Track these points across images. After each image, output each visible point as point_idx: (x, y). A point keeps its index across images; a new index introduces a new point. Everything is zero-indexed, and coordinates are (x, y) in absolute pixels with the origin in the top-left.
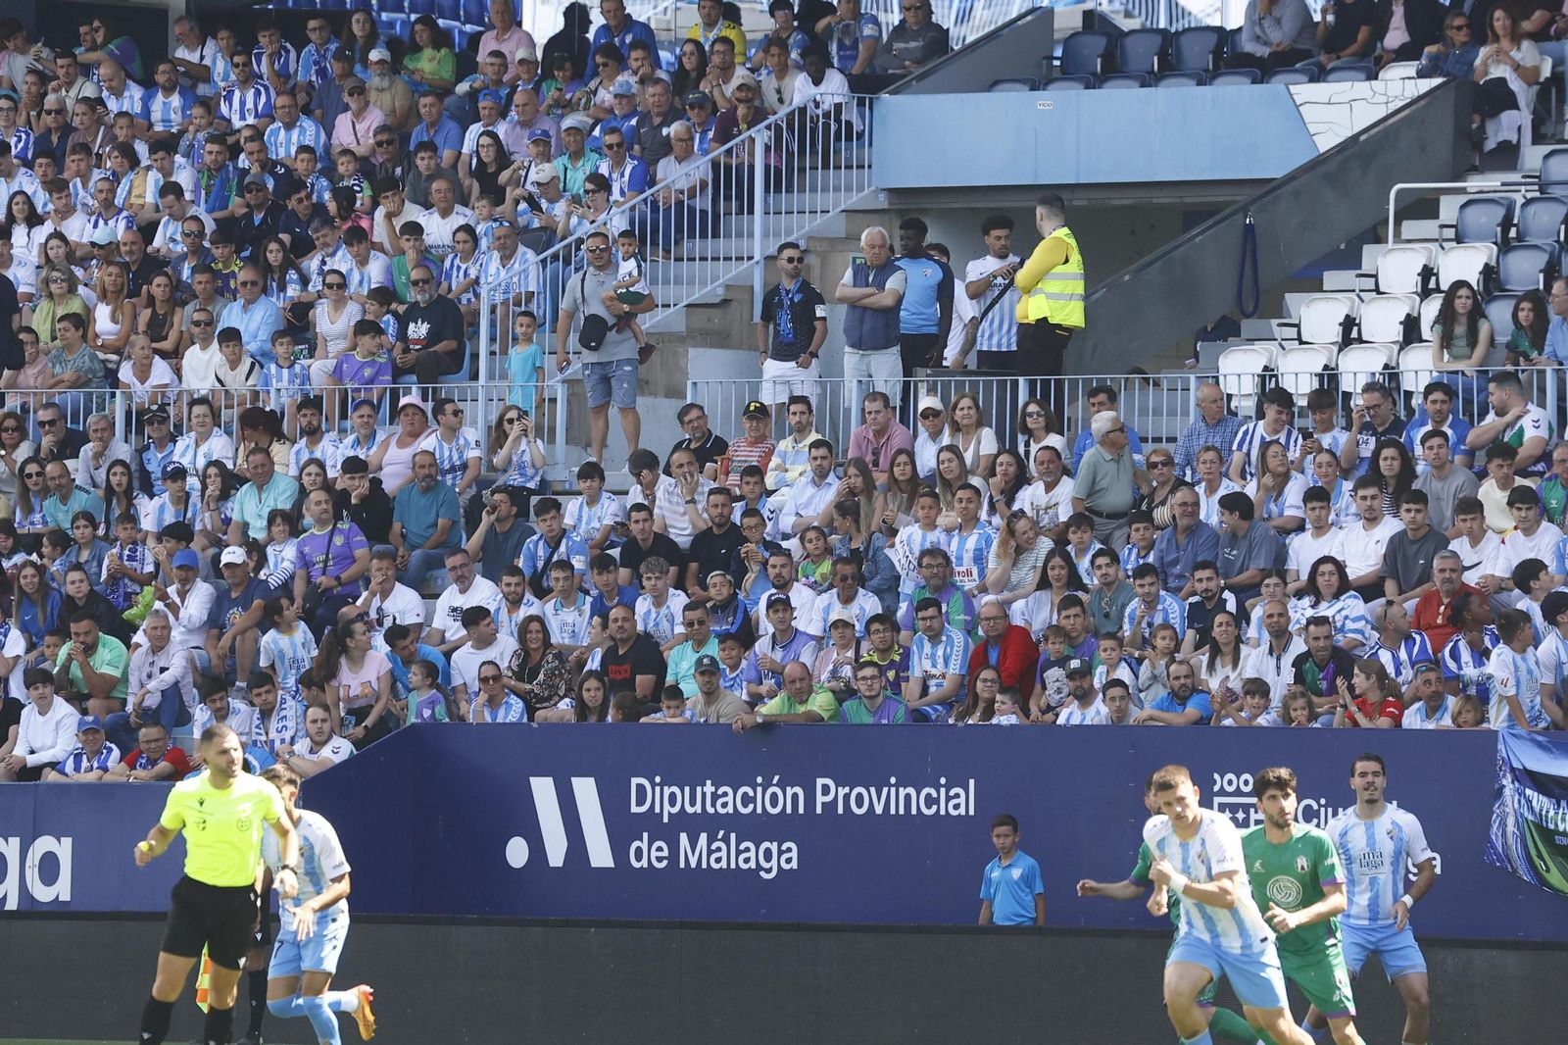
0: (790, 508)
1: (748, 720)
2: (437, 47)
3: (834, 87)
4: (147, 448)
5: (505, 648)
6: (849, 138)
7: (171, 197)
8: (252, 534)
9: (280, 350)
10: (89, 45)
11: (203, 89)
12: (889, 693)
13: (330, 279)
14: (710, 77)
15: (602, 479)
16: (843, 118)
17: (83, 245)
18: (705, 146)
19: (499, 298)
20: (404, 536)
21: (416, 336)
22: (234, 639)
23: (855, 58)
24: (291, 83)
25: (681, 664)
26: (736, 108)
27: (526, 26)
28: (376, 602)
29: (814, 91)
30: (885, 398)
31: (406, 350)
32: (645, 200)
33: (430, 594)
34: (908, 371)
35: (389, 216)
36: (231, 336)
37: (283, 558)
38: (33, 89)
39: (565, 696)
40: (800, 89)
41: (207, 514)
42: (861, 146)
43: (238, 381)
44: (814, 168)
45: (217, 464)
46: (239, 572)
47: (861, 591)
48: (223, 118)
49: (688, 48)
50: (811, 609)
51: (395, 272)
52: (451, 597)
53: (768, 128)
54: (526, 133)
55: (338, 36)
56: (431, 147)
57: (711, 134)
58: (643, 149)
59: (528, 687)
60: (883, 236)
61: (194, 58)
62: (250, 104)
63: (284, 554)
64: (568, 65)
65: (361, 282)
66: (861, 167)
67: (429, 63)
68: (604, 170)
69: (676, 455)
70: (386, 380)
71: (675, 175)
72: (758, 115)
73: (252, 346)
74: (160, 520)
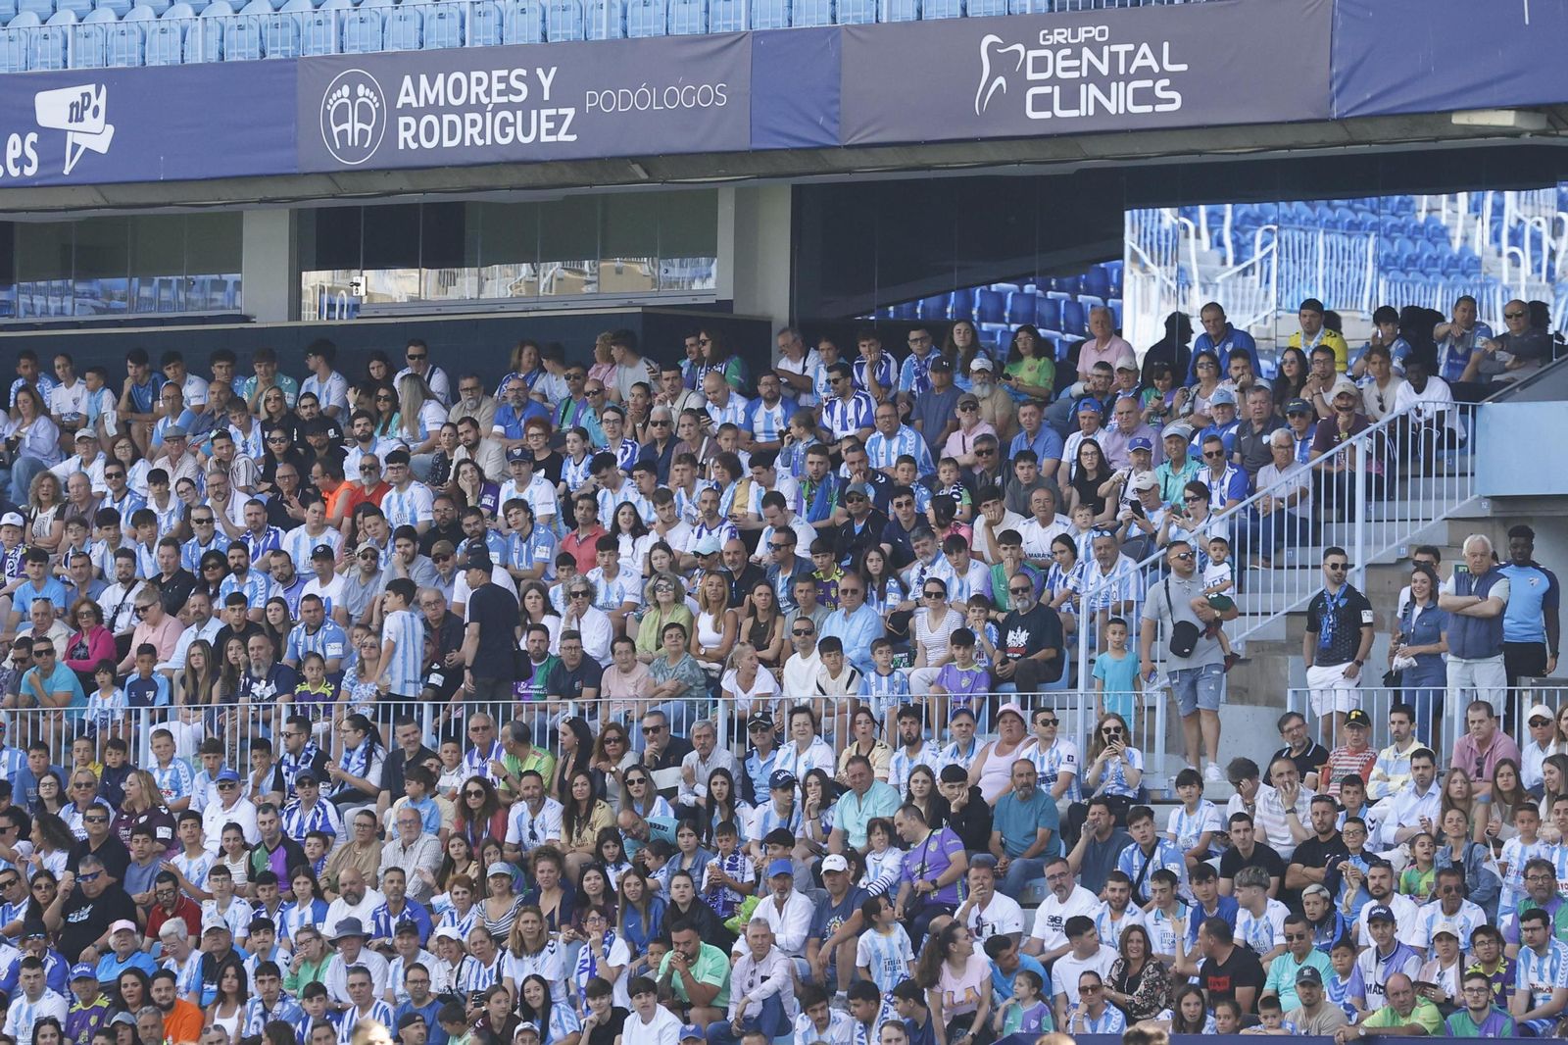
0: (1391, 818)
1: (1351, 1033)
2: (1038, 355)
3: (1437, 395)
4: (751, 755)
5: (1105, 960)
6: (1451, 446)
7: (773, 507)
8: (852, 842)
9: (879, 658)
10: (695, 356)
11: (805, 400)
12: (1495, 1006)
13: (930, 588)
14: (1310, 385)
16: (1446, 426)
17: (687, 555)
18: (1306, 454)
19: (1099, 605)
20: (1002, 844)
21: (1015, 645)
22: (835, 948)
23: (1463, 368)
24: (892, 393)
25: (1282, 974)
26: (1337, 416)
27: (1126, 335)
28: (975, 911)
29: (1415, 398)
30: (1488, 707)
31: (1005, 661)
32: (1245, 508)
33: (1029, 904)
34: (1512, 680)
35: (990, 525)
36: (832, 645)
37: (884, 866)
38: (640, 400)
39: (1166, 1007)
40: (1402, 397)
41: (808, 823)
42: (1463, 454)
43: (839, 690)
44: (1416, 476)
45: (818, 772)
46: (839, 880)
47: (1466, 903)
48: (826, 428)
49: (1289, 356)
50: (1414, 921)
51: (995, 581)
52: (1050, 906)
53: (1370, 435)
54: (1128, 441)
55: (939, 346)
56: (1030, 456)
57: (1311, 442)
58: (1243, 457)
59: (1129, 998)
60: (1485, 544)
61: (796, 368)
62: (851, 415)
63: (883, 863)
64: (1167, 374)
65: (961, 591)
66: (1463, 474)
67: (1030, 372)
68: (1204, 478)
69: (1276, 764)
70: (983, 691)
71: (1276, 483)
72: (1359, 423)
73: (852, 653)
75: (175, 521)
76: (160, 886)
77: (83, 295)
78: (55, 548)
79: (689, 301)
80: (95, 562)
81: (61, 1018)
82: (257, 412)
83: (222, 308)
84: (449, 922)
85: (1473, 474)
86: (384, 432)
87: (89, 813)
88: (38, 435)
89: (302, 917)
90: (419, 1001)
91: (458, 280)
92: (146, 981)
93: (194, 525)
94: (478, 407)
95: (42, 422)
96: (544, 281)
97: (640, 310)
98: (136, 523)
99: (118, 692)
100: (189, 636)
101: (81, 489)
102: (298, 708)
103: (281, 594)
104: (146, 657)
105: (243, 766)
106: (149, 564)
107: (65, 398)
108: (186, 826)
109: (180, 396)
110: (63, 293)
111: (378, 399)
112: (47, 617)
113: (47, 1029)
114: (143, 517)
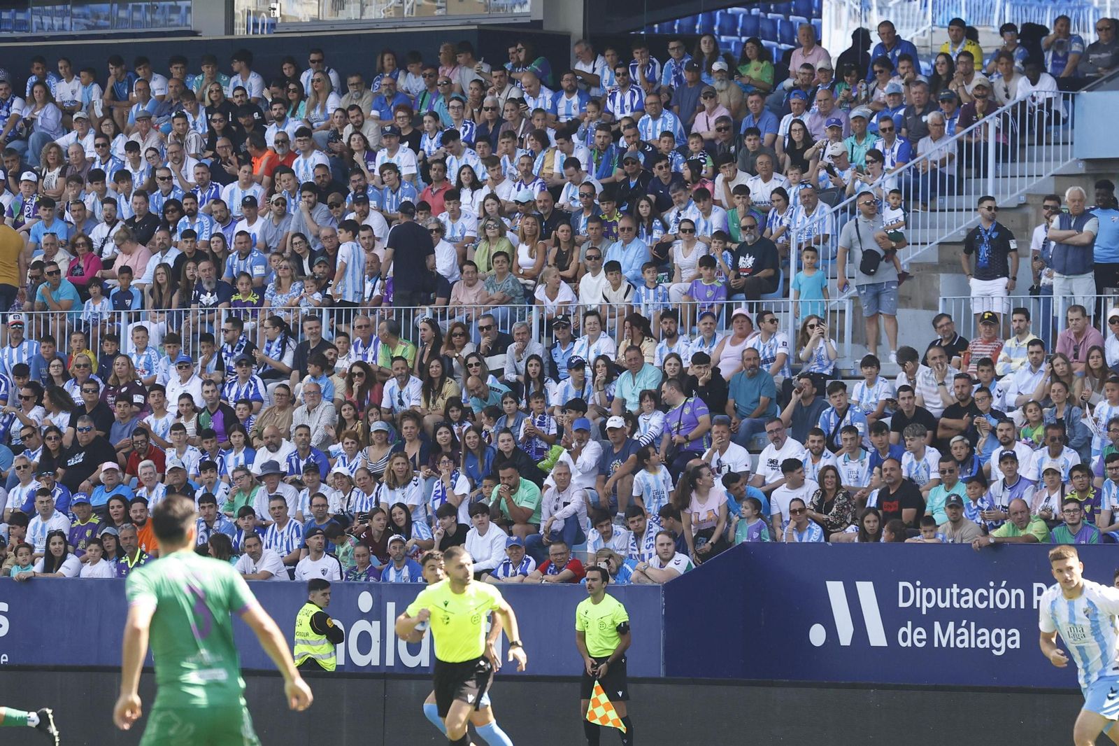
0: (1013, 389)
1: (983, 541)
2: (761, 59)
3: (1047, 87)
4: (555, 346)
5: (809, 490)
6: (1057, 123)
7: (572, 169)
8: (628, 407)
9: (648, 276)
10: (515, 61)
11: (594, 92)
12: (1086, 521)
13: (684, 226)
14: (956, 80)
15: (879, 367)
16: (1053, 108)
17: (510, 203)
18: (953, 129)
19: (804, 238)
20: (735, 409)
21: (744, 266)
22: (616, 482)
23: (1063, 66)
24: (657, 87)
25: (936, 501)
26: (975, 102)
27: (825, 45)
28: (716, 456)
29: (1031, 89)
30: (1083, 309)
31: (738, 276)
32: (909, 168)
33: (755, 451)
34: (1099, 290)
35: (727, 181)
36: (614, 267)
37: (652, 424)
38: (476, 92)
39: (851, 523)
40: (1022, 88)
41: (597, 394)
42: (1065, 129)
43: (619, 299)
44: (1031, 144)
45: (604, 357)
46: (618, 434)
47: (1066, 448)
48: (609, 112)
49: (941, 59)
50: (1031, 461)
51: (730, 221)
52: (769, 452)
53: (998, 116)
54: (825, 120)
55: (691, 53)
56: (755, 131)
57: (957, 121)
58: (908, 131)
59: (825, 517)
60: (1081, 192)
61: (588, 69)
62: (627, 102)
63: (650, 422)
64: (854, 72)
65: (706, 228)
66: (1065, 143)
67: (755, 71)
68: (879, 146)
69: (931, 351)
70: (722, 300)
71: (930, 150)
72: (991, 107)
73: (628, 273)
74: (565, 397)
75: (144, 178)
76: (135, 438)
77: (78, 16)
78: (60, 198)
79: (511, 21)
80: (88, 207)
81: (66, 532)
82: (203, 100)
83: (178, 26)
84: (342, 464)
85: (1072, 143)
86: (293, 115)
87: (85, 386)
88: (47, 116)
89: (237, 460)
90: (320, 520)
91: (346, 6)
92: (127, 503)
93: (158, 181)
94: (361, 97)
95: (50, 107)
96: (407, 7)
97: (476, 27)
98: (117, 180)
99: (105, 300)
100: (155, 261)
101: (78, 156)
102: (233, 312)
103: (220, 230)
104: (126, 275)
105: (194, 353)
106: (126, 209)
107: (65, 90)
108: (154, 396)
109: (148, 89)
110: (63, 14)
111: (288, 91)
112: (53, 247)
113: (56, 539)
114: (123, 176)
